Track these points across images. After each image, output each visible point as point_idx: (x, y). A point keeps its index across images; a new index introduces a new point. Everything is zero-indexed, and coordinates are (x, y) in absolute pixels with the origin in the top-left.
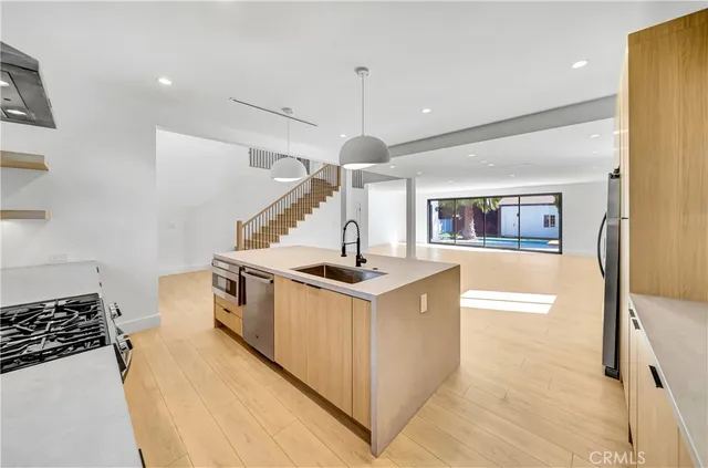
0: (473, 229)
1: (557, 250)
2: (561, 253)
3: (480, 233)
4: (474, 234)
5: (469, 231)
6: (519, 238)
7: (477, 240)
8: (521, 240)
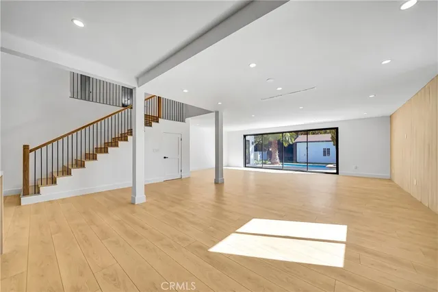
0: (277, 157)
1: (335, 171)
2: (337, 173)
3: (281, 160)
4: (278, 160)
5: (275, 158)
6: (307, 163)
7: (280, 165)
8: (309, 164)
